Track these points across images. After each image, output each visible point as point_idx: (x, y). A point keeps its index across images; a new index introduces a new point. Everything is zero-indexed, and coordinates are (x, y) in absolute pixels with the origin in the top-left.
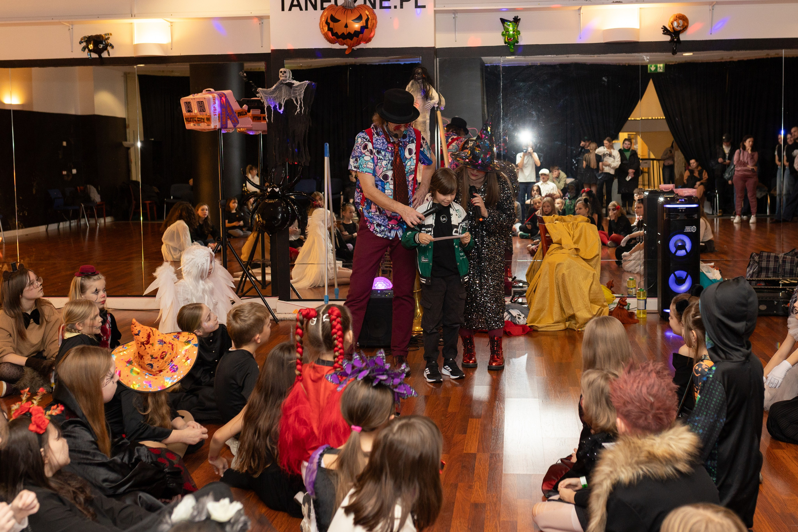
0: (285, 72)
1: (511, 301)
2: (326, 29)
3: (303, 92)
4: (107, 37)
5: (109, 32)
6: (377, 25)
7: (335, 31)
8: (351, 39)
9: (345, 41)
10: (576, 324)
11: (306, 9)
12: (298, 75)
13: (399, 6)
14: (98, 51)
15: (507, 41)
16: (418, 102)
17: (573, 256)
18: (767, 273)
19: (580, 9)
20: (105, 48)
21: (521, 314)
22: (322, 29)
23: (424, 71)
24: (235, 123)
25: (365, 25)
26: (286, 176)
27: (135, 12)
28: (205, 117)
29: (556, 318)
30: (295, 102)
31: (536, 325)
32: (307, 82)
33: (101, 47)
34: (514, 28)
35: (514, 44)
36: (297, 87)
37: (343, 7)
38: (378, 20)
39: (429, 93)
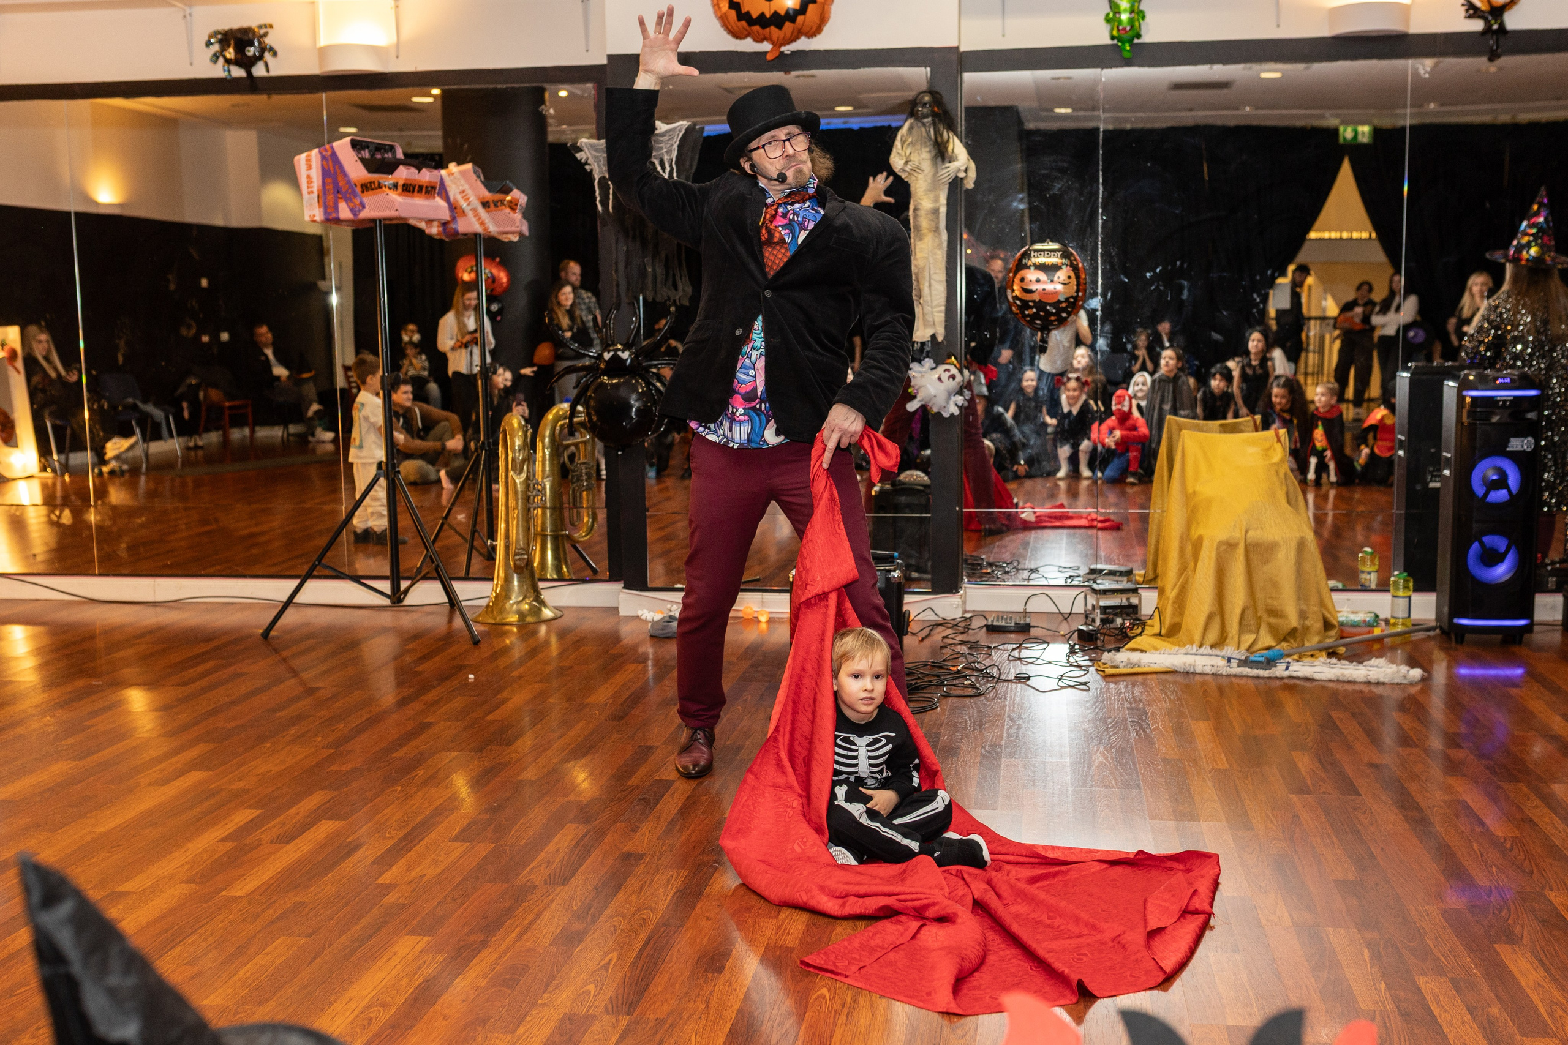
2: (725, 6)
3: (675, 147)
4: (262, 31)
5: (267, 21)
7: (744, 9)
8: (780, 28)
9: (766, 33)
14: (247, 63)
15: (1115, 33)
16: (924, 167)
20: (259, 57)
22: (717, 6)
23: (938, 100)
30: (659, 168)
32: (684, 124)
33: (251, 54)
34: (1132, 6)
35: (1131, 41)
36: (663, 134)
39: (946, 148)
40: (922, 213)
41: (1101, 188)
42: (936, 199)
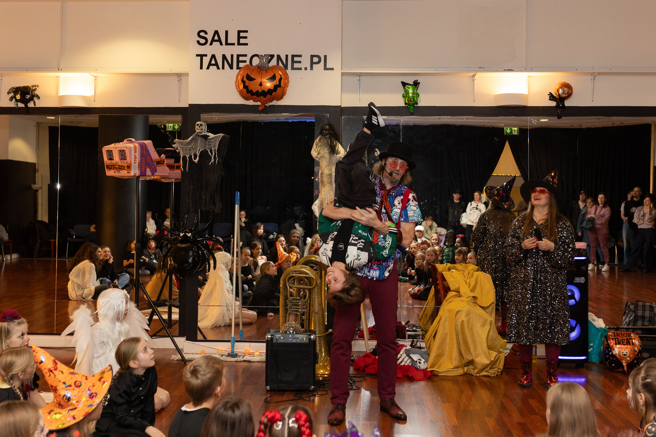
0: (201, 125)
1: (411, 345)
2: (242, 86)
3: (217, 144)
4: (34, 88)
5: (36, 84)
6: (290, 84)
7: (250, 89)
8: (265, 96)
9: (259, 98)
10: (474, 369)
12: (213, 128)
13: (309, 68)
14: (25, 102)
15: (407, 102)
16: (326, 156)
17: (471, 304)
18: (643, 321)
19: (474, 76)
20: (32, 99)
21: (421, 359)
22: (238, 87)
23: (331, 128)
24: (154, 171)
25: (278, 84)
26: (198, 222)
27: (62, 66)
28: (125, 165)
29: (455, 363)
30: (210, 153)
31: (437, 370)
32: (222, 134)
33: (28, 98)
34: (413, 91)
35: (413, 105)
36: (212, 139)
37: (258, 67)
38: (290, 79)
39: (335, 148)
40: (324, 175)
42: (331, 170)
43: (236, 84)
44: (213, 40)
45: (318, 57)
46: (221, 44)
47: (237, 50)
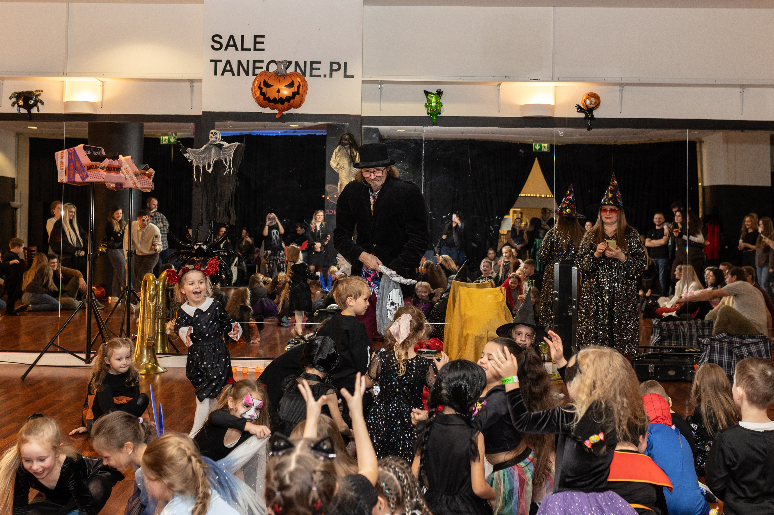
0: (215, 133)
2: (258, 93)
3: (232, 153)
4: (37, 93)
6: (308, 92)
7: (267, 95)
8: (283, 104)
9: (276, 106)
11: (239, 74)
13: (328, 75)
14: (28, 107)
15: (429, 111)
16: (345, 167)
18: (670, 340)
19: (499, 85)
20: (35, 104)
22: (254, 93)
23: (351, 137)
25: (296, 91)
27: (67, 70)
30: (224, 163)
32: (237, 144)
33: (31, 103)
34: (437, 100)
35: (436, 115)
36: (227, 148)
37: (276, 73)
38: (309, 86)
39: (355, 159)
40: (344, 187)
41: (423, 178)
43: (252, 90)
44: (228, 45)
45: (338, 64)
46: (237, 49)
47: (253, 56)
